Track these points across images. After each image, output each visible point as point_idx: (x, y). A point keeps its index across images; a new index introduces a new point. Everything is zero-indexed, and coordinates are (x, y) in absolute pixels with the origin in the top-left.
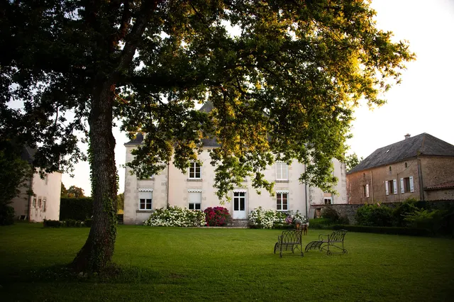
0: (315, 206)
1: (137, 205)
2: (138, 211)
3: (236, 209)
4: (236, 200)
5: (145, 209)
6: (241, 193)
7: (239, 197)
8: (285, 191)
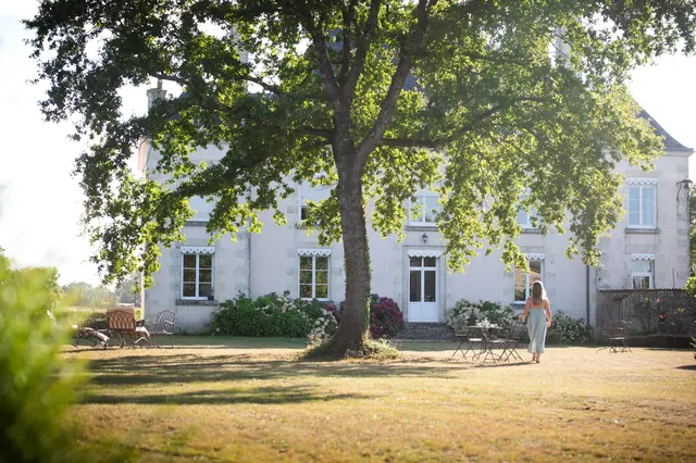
0: (607, 292)
1: (177, 286)
2: (179, 302)
3: (415, 297)
4: (415, 276)
5: (197, 297)
6: (427, 259)
7: (423, 269)
8: (536, 256)
